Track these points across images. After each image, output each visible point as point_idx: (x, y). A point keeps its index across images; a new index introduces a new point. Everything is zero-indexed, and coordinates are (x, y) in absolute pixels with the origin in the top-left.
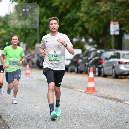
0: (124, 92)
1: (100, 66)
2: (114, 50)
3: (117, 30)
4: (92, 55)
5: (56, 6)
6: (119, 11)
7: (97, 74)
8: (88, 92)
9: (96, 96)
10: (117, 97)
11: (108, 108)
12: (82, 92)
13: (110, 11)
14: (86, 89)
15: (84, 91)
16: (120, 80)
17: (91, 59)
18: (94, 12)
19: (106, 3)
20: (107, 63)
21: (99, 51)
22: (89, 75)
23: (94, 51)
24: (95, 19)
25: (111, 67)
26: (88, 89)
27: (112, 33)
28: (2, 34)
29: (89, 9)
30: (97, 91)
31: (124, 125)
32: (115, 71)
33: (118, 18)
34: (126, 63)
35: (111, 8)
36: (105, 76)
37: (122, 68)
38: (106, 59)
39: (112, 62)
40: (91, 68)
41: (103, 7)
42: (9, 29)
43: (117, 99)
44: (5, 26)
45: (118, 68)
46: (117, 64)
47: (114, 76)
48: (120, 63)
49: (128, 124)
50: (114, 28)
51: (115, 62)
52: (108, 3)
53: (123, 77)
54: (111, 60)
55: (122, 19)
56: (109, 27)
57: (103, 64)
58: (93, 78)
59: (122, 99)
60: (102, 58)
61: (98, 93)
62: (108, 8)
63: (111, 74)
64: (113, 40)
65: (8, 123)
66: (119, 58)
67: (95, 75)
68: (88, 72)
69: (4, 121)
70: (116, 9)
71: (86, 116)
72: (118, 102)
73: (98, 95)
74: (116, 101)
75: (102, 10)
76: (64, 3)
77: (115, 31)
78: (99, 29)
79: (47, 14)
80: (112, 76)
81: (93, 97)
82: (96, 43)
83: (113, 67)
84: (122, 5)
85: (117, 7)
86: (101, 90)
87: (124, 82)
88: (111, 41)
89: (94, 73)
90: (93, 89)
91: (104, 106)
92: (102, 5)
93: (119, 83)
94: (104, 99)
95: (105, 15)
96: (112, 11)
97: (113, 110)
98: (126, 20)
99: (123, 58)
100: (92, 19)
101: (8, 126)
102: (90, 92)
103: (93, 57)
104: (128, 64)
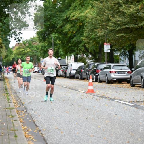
0: (114, 93)
1: (97, 74)
2: (107, 63)
3: (109, 49)
4: (91, 66)
5: (65, 32)
6: (110, 36)
7: (95, 80)
8: (88, 93)
9: (94, 95)
10: (109, 96)
11: (103, 105)
12: (84, 93)
13: (104, 36)
14: (87, 91)
15: (85, 92)
16: (111, 84)
17: (90, 70)
18: (92, 36)
19: (101, 30)
20: (102, 72)
21: (96, 64)
22: (89, 81)
23: (92, 64)
24: (93, 42)
25: (105, 75)
26: (89, 91)
27: (105, 51)
28: (28, 52)
29: (89, 34)
30: (95, 92)
31: (114, 116)
32: (107, 78)
33: (109, 41)
34: (115, 72)
35: (104, 34)
36: (101, 82)
37: (113, 75)
38: (101, 69)
39: (106, 72)
40: (91, 76)
41: (99, 33)
42: (33, 49)
43: (109, 98)
44: (30, 46)
45: (110, 76)
46: (109, 73)
47: (106, 81)
48: (111, 72)
49: (117, 115)
50: (107, 48)
51: (108, 72)
52: (103, 30)
53: (113, 82)
54: (105, 70)
55: (112, 41)
56: (103, 47)
57: (99, 73)
58: (92, 83)
59: (112, 98)
60: (98, 69)
61: (95, 93)
62: (103, 34)
63: (105, 80)
64: (106, 56)
65: (32, 115)
66: (111, 69)
67: (93, 81)
68: (89, 79)
69: (29, 113)
70: (108, 34)
71: (87, 110)
72: (110, 100)
73: (96, 95)
74: (108, 99)
75: (98, 35)
76: (71, 30)
77: (107, 50)
78: (96, 49)
79: (60, 38)
80: (105, 81)
81: (92, 96)
82: (94, 59)
83: (106, 75)
84: (113, 32)
85: (109, 33)
86: (97, 92)
87: (114, 86)
88: (105, 57)
89: (93, 79)
90: (92, 91)
91: (100, 102)
92: (98, 31)
93: (111, 87)
94: (100, 98)
95: (100, 38)
96: (105, 36)
97: (106, 105)
98: (116, 42)
99: (113, 69)
100: (91, 41)
101: (31, 117)
102: (90, 93)
103: (92, 68)
104: (116, 73)
